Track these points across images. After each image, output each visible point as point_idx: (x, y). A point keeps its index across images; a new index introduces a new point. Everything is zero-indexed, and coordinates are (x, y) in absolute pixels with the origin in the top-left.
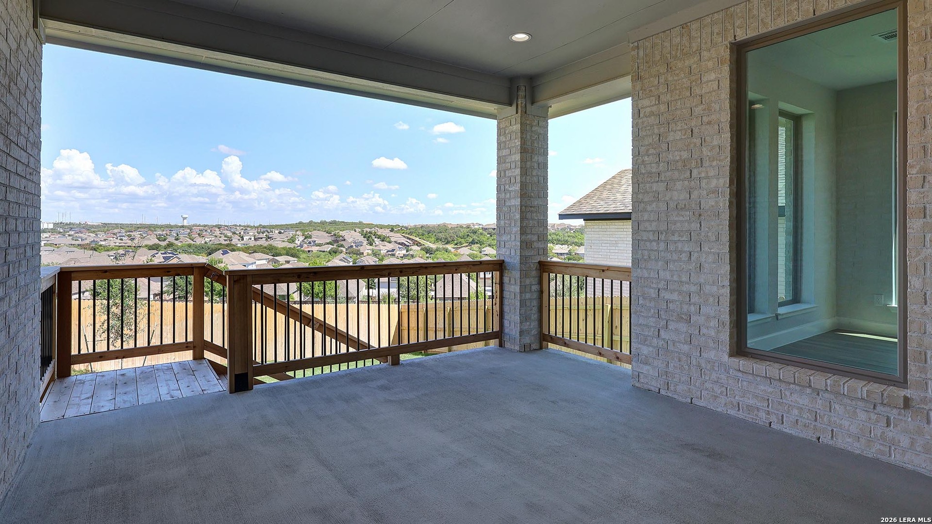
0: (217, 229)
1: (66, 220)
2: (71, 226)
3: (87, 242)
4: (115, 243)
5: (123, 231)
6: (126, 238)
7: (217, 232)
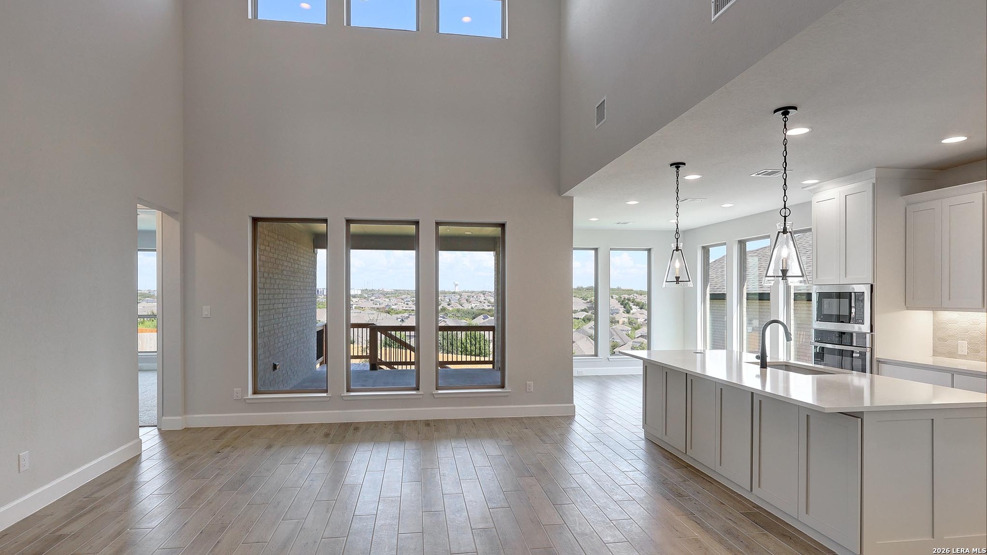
0: (482, 295)
1: (370, 288)
2: (373, 292)
3: (383, 306)
4: (403, 307)
5: (409, 296)
6: (410, 303)
7: (482, 298)
